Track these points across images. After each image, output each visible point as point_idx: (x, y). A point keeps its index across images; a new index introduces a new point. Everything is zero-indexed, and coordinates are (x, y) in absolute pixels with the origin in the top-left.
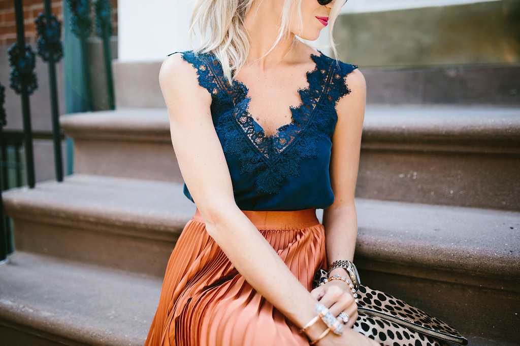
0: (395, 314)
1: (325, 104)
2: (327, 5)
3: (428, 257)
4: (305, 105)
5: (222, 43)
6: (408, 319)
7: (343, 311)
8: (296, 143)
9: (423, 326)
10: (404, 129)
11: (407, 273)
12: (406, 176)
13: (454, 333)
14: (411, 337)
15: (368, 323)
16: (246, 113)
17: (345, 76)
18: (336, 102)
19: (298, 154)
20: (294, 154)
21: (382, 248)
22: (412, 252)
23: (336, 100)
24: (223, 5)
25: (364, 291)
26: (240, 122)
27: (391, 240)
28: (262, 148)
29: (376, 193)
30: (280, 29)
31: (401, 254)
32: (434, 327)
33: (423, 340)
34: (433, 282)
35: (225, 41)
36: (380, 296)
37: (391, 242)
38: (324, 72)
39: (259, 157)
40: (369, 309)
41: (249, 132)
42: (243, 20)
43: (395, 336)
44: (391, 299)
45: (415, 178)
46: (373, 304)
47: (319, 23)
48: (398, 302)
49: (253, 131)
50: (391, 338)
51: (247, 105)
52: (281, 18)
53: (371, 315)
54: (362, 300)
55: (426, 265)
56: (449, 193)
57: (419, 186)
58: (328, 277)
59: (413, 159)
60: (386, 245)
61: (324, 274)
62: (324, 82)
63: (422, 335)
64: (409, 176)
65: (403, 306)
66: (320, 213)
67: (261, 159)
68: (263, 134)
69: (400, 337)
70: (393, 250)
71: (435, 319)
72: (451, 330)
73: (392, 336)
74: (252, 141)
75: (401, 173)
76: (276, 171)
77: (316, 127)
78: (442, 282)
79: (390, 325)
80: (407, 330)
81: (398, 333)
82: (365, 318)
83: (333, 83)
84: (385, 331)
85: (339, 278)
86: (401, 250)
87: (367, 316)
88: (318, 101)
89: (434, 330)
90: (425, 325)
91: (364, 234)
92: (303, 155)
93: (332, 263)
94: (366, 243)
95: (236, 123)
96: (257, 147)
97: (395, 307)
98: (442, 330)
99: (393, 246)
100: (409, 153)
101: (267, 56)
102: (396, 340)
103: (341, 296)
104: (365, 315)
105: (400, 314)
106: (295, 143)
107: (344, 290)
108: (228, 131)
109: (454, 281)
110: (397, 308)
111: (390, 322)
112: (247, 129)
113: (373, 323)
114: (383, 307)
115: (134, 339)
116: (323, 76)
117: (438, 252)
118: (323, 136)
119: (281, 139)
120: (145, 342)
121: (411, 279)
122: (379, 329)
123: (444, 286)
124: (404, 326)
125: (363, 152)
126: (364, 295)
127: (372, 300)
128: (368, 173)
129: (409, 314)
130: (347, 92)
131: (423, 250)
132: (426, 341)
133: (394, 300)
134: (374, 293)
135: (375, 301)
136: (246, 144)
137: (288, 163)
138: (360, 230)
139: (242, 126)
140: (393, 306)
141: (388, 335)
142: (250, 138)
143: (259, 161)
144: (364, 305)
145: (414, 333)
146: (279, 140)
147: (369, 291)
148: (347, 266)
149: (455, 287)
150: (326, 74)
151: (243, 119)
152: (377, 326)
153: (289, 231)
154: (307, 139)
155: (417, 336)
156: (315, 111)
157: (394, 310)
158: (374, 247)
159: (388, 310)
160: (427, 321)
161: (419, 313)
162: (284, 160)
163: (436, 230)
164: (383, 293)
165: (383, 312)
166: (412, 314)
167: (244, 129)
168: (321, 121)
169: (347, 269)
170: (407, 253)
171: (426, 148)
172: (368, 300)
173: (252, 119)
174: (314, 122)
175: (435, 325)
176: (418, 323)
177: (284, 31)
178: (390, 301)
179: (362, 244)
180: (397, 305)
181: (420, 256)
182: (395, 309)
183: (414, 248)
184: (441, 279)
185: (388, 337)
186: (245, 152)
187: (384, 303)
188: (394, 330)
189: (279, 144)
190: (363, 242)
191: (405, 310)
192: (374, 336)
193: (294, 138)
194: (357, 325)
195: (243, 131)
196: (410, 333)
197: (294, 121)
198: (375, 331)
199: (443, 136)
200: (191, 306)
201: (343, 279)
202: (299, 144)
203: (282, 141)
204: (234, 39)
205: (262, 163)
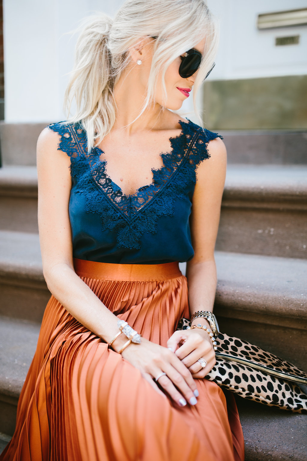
0: (249, 358)
1: (185, 167)
2: (188, 78)
3: (280, 306)
4: (166, 168)
5: (92, 113)
6: (261, 363)
7: (201, 357)
8: (154, 202)
9: (274, 369)
10: (262, 189)
11: (262, 320)
12: (264, 231)
13: (302, 375)
14: (263, 380)
15: (225, 367)
16: (105, 175)
17: (208, 142)
18: (197, 165)
19: (155, 213)
20: (151, 212)
21: (239, 298)
22: (266, 302)
23: (197, 164)
24: (95, 79)
25: (222, 338)
26: (100, 184)
27: (248, 291)
28: (122, 206)
29: (237, 247)
30: (146, 100)
31: (257, 304)
32: (284, 370)
33: (274, 381)
34: (285, 328)
35: (94, 111)
36: (237, 342)
37: (248, 292)
38: (188, 137)
39: (118, 215)
40: (226, 354)
41: (109, 192)
42: (112, 91)
43: (250, 379)
44: (246, 345)
45: (272, 233)
46: (230, 350)
47: (181, 94)
48: (253, 348)
49: (112, 191)
50: (245, 380)
51: (104, 168)
52: (147, 88)
53: (228, 360)
54: (220, 346)
55: (279, 313)
56: (303, 247)
57: (276, 241)
58: (190, 326)
59: (271, 216)
60: (243, 295)
61: (186, 322)
62: (187, 146)
63: (273, 377)
64: (267, 232)
65: (257, 351)
66: (183, 266)
67: (120, 216)
68: (121, 193)
69: (253, 380)
70: (249, 300)
71: (285, 362)
72: (300, 372)
73: (246, 379)
74: (112, 200)
75: (260, 229)
76: (135, 228)
77: (174, 187)
78: (293, 329)
79: (244, 369)
80: (260, 373)
81: (252, 376)
82: (222, 362)
83: (195, 148)
84: (240, 375)
85: (201, 327)
86: (256, 300)
87: (224, 361)
88: (179, 165)
89: (284, 372)
90: (276, 369)
91: (223, 285)
92: (159, 213)
93: (194, 313)
94: (225, 293)
95: (96, 184)
96: (117, 205)
97: (250, 352)
98: (291, 373)
99: (249, 296)
100: (267, 210)
101: (133, 124)
102: (250, 382)
103: (201, 343)
104: (222, 361)
105: (254, 358)
106: (152, 202)
107: (204, 338)
108: (89, 192)
109: (303, 328)
110: (251, 353)
111: (245, 366)
112: (106, 189)
113: (229, 367)
114: (239, 352)
115: (14, 380)
116: (187, 141)
117: (290, 302)
118: (181, 196)
119: (139, 199)
120: (23, 383)
121: (266, 326)
122: (235, 373)
123: (295, 332)
124: (257, 370)
125: (223, 209)
126: (222, 342)
127: (229, 347)
128: (231, 228)
129: (262, 358)
130: (207, 156)
131: (276, 300)
132: (277, 382)
133: (249, 346)
134: (231, 340)
135: (232, 347)
136: (106, 202)
137: (146, 220)
138: (219, 282)
139: (101, 187)
140: (248, 351)
141: (243, 378)
142: (110, 197)
143: (119, 218)
144: (222, 351)
145: (267, 376)
146: (137, 199)
147: (226, 337)
148: (208, 317)
149: (305, 333)
150: (190, 139)
151: (103, 181)
152: (233, 370)
153: (152, 282)
154: (164, 199)
155: (269, 378)
156: (175, 173)
157: (248, 355)
158: (233, 297)
159: (243, 355)
160: (278, 364)
161: (272, 357)
162: (142, 217)
163: (288, 282)
164: (239, 340)
165: (239, 357)
166: (265, 358)
167: (103, 189)
168: (179, 183)
169: (208, 319)
170: (262, 303)
171: (282, 207)
172: (225, 346)
173: (110, 180)
174: (172, 183)
175: (286, 368)
176: (270, 367)
177: (150, 101)
178: (247, 348)
179: (221, 294)
180: (252, 350)
181: (273, 305)
182: (250, 355)
183: (268, 298)
184: (292, 326)
185: (243, 380)
186: (106, 210)
187: (240, 349)
188: (248, 373)
189: (137, 202)
190: (223, 293)
191: (259, 355)
192: (230, 379)
193: (152, 197)
194: (214, 369)
195: (103, 192)
196: (262, 376)
197: (155, 182)
198: (231, 375)
199: (297, 196)
200: (63, 349)
201: (204, 328)
202: (157, 203)
203: (141, 200)
204: (101, 110)
205: (122, 220)
